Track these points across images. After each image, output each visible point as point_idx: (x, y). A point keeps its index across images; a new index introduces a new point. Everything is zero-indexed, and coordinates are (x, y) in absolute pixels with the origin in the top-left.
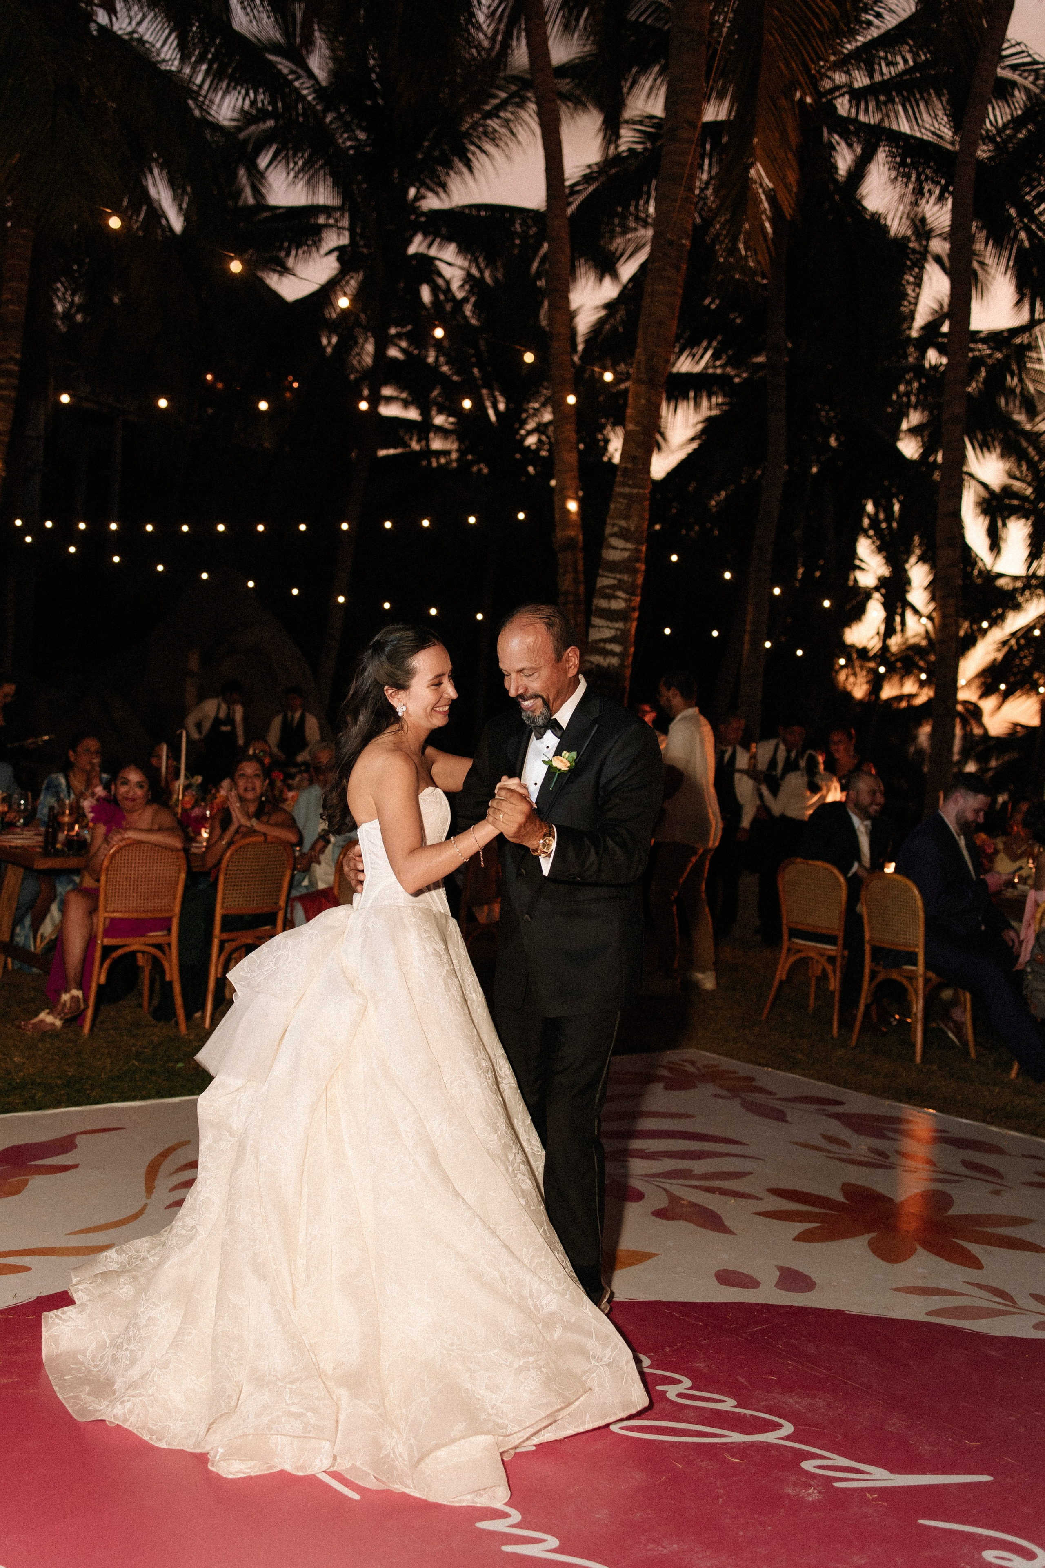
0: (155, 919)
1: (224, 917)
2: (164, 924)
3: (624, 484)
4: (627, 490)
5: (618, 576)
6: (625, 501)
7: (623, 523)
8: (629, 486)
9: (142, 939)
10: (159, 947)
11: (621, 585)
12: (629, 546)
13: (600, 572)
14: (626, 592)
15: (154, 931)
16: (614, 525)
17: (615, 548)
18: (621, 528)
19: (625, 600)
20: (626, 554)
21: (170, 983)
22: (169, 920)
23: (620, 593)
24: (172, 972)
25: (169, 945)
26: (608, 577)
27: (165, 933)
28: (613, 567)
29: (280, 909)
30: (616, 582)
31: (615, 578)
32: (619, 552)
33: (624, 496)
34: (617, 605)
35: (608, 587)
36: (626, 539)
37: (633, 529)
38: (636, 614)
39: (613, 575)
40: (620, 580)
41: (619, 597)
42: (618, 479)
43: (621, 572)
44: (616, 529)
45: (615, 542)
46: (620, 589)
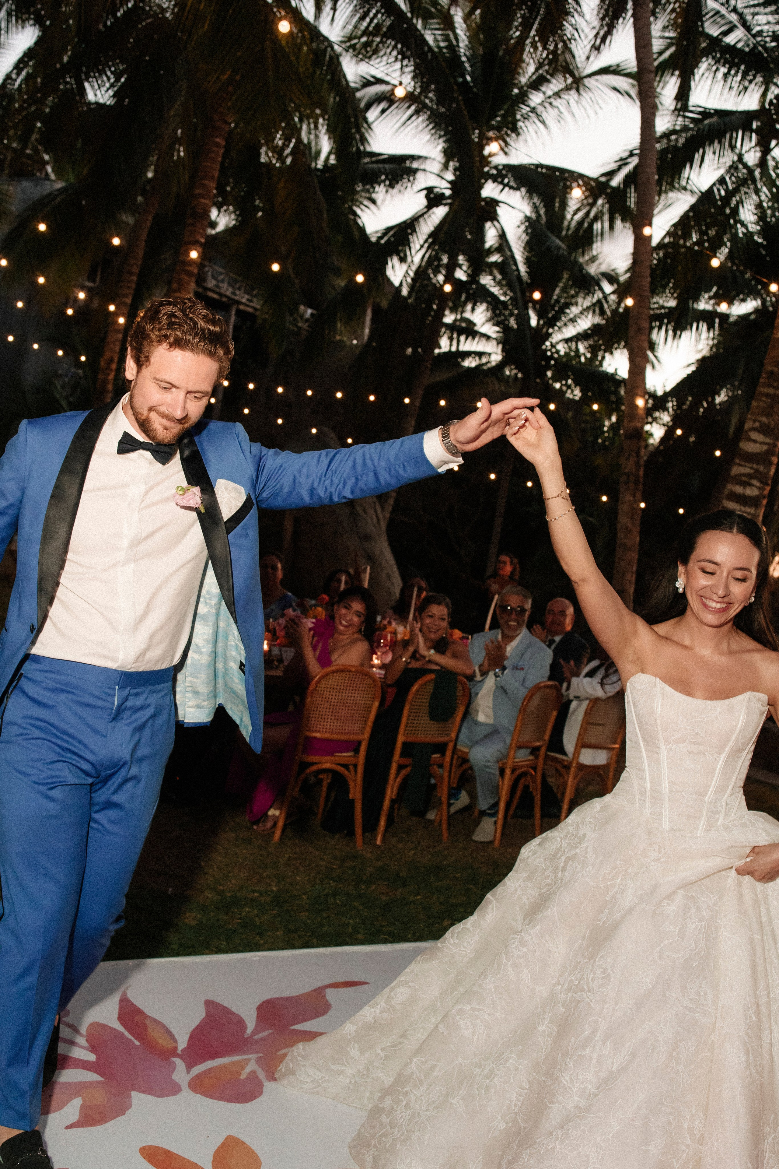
0: (347, 742)
1: (405, 744)
2: (355, 747)
3: (769, 386)
4: (771, 391)
5: (755, 466)
6: (769, 400)
7: (764, 419)
8: (773, 387)
9: (333, 758)
10: (345, 766)
11: (756, 475)
12: (768, 440)
13: (737, 461)
14: (761, 482)
15: (345, 752)
16: (755, 421)
17: (755, 441)
18: (762, 424)
19: (759, 488)
20: (765, 448)
21: (353, 801)
22: (359, 743)
23: (755, 482)
24: (356, 792)
25: (355, 766)
26: (745, 466)
27: (351, 754)
28: (750, 458)
29: (451, 741)
30: (752, 471)
31: (751, 468)
32: (758, 445)
33: (768, 395)
34: (751, 492)
35: (744, 475)
36: (766, 434)
37: (772, 426)
38: (765, 502)
39: (750, 465)
40: (756, 470)
41: (753, 485)
42: (761, 380)
43: (758, 463)
44: (757, 424)
45: (754, 435)
46: (756, 478)
